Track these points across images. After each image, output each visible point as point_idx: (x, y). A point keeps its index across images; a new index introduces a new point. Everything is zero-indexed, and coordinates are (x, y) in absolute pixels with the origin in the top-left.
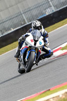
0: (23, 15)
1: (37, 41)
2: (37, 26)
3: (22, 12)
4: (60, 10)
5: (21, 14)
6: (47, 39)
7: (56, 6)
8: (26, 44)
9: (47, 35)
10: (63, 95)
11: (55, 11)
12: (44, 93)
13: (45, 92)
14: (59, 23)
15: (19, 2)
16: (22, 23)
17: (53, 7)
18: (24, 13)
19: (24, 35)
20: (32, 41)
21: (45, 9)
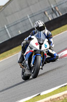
6: (51, 40)
20: (36, 44)
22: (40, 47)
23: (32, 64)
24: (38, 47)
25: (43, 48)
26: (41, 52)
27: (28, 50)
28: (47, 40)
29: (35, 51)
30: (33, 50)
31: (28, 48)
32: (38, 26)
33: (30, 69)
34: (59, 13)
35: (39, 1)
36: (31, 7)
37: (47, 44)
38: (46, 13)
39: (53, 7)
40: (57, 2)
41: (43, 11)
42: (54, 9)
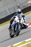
8: (15, 22)
19: (13, 17)
22: (20, 21)
23: (16, 29)
24: (19, 21)
25: (21, 22)
26: (20, 24)
27: (14, 23)
28: (22, 18)
29: (17, 23)
31: (14, 21)
32: (18, 12)
33: (15, 31)
34: (21, 8)
35: (12, 2)
36: (8, 5)
37: (23, 20)
38: (16, 8)
39: (18, 5)
40: (20, 3)
41: (14, 7)
42: (19, 6)
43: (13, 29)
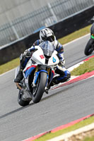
0: (13, 27)
1: (50, 57)
2: (48, 36)
3: (11, 24)
4: (64, 21)
5: (10, 26)
7: (59, 15)
9: (62, 49)
10: (69, 139)
11: (57, 22)
12: (42, 136)
13: (44, 135)
14: (64, 38)
15: (7, 10)
16: (12, 39)
17: (55, 17)
18: (14, 25)
19: (29, 49)
20: (41, 57)
21: (44, 19)
22: (47, 62)
23: (34, 83)
25: (50, 63)
26: (48, 68)
29: (39, 66)
30: (36, 65)
33: (31, 90)
43: (27, 81)
